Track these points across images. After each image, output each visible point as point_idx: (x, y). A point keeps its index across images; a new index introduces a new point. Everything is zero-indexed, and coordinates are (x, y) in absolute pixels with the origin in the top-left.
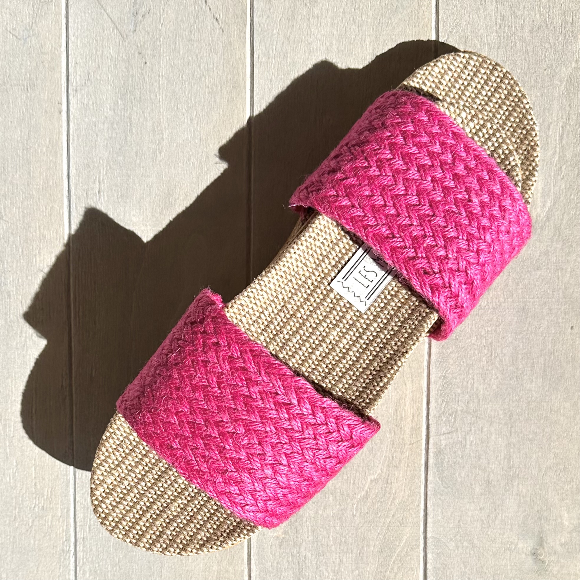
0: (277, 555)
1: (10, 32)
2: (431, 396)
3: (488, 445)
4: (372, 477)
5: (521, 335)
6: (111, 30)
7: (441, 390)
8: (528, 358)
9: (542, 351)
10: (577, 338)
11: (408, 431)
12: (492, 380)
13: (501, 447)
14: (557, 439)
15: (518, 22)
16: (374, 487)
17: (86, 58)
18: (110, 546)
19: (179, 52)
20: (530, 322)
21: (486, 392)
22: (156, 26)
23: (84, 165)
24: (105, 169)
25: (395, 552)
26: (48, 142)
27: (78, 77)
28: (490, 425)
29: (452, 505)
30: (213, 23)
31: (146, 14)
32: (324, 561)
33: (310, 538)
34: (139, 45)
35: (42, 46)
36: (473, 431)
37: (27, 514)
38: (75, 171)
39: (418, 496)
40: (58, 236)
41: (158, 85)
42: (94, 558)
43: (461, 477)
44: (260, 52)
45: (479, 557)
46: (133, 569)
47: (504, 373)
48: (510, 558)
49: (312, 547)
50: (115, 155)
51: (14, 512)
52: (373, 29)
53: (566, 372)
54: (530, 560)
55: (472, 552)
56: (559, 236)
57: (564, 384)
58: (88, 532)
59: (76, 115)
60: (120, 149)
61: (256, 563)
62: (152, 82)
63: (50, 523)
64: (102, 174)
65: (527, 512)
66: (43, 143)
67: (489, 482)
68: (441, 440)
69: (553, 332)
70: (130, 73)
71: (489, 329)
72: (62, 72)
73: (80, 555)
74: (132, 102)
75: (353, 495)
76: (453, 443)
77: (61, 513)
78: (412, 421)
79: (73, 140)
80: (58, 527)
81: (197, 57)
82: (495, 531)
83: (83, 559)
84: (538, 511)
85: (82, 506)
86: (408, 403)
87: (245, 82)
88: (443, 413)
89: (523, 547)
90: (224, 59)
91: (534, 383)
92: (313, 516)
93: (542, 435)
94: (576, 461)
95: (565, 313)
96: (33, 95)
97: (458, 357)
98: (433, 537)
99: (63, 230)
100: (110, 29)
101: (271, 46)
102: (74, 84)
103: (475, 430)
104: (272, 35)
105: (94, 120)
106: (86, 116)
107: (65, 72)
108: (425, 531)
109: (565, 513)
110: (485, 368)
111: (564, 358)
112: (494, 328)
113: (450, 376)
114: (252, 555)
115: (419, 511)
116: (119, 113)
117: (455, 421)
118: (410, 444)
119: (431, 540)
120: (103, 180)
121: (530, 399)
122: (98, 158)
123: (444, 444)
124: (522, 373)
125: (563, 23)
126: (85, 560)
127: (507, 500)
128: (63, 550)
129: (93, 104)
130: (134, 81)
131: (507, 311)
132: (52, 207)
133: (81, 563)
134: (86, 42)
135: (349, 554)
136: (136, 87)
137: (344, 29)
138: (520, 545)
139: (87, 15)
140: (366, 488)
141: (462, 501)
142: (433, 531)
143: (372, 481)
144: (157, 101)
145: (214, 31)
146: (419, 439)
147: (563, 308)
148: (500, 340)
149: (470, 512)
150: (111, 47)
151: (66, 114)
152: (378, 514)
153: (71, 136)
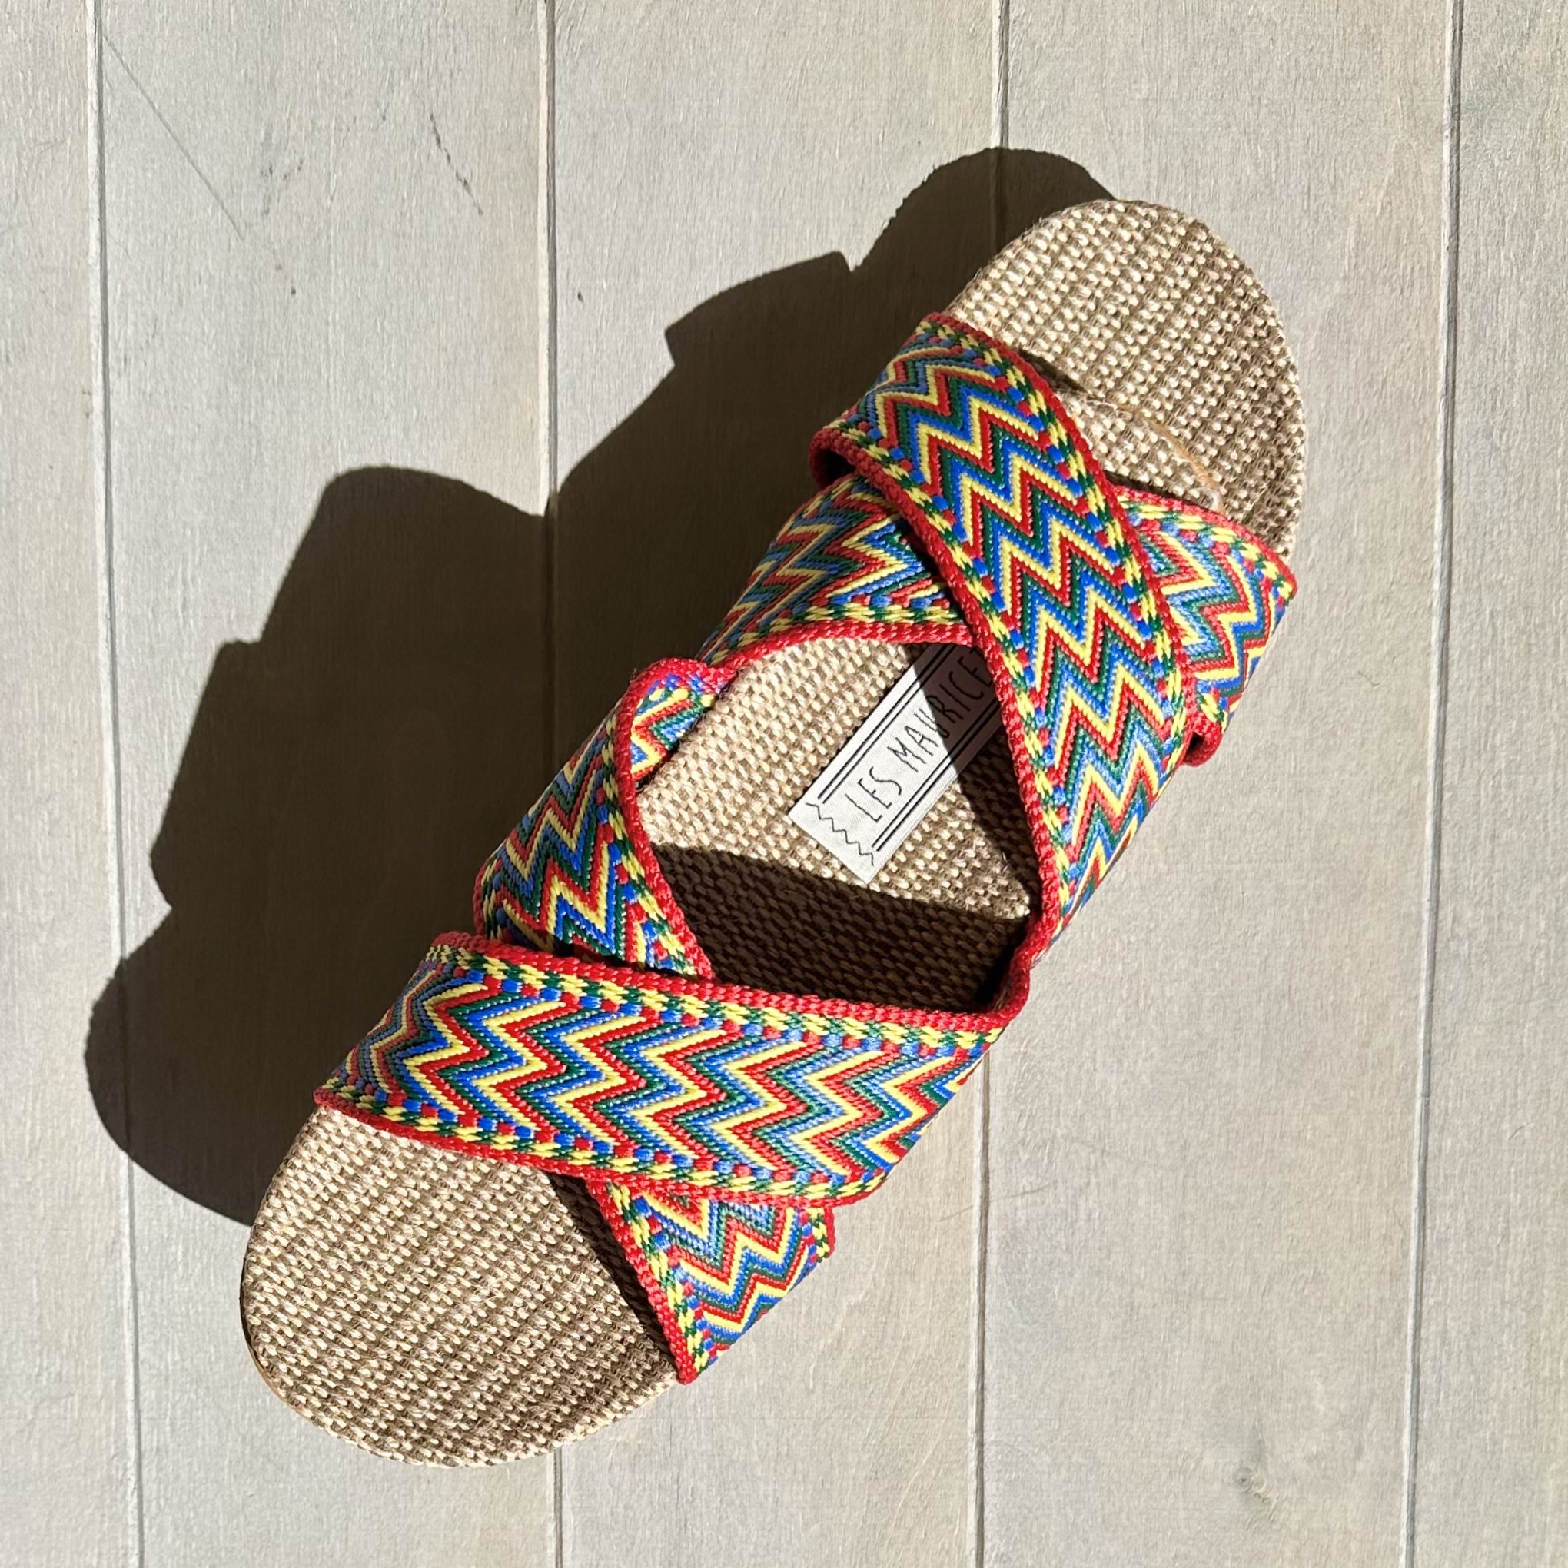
0: (624, 1487)
2: (992, 1102)
3: (1131, 1221)
4: (853, 1300)
5: (1211, 952)
6: (210, 210)
7: (1017, 1089)
8: (1226, 1008)
9: (1260, 990)
10: (1348, 960)
11: (936, 1188)
12: (1140, 1061)
13: (1162, 1220)
14: (1298, 1203)
15: (1201, 182)
16: (858, 1324)
17: (149, 281)
18: (222, 1469)
19: (375, 264)
20: (1230, 920)
21: (1125, 1091)
22: (319, 201)
23: (147, 541)
24: (198, 551)
25: (907, 1480)
26: (57, 488)
27: (130, 330)
28: (1135, 1172)
29: (1045, 1364)
31: (292, 170)
32: (737, 1502)
33: (704, 1447)
34: (277, 248)
35: (41, 251)
36: (1093, 1186)
37: (20, 1391)
38: (124, 557)
39: (963, 1344)
40: (86, 715)
41: (323, 347)
42: (185, 1498)
43: (1066, 1297)
44: (572, 262)
45: (1109, 1491)
46: (279, 1523)
47: (1168, 1044)
48: (1184, 1493)
49: (709, 1467)
50: (222, 518)
52: (847, 203)
53: (1320, 1042)
54: (1233, 1493)
55: (1092, 1478)
56: (1302, 710)
57: (1314, 1071)
58: (168, 1435)
59: (126, 420)
60: (233, 502)
61: (573, 1507)
62: (308, 338)
63: (76, 1414)
64: (190, 564)
65: (1223, 1382)
66: (48, 490)
67: (1132, 1308)
68: (1016, 1209)
69: (1288, 943)
70: (258, 317)
71: (1132, 939)
72: (92, 313)
73: (150, 1489)
74: (261, 388)
75: (807, 1341)
76: (1047, 1214)
77: (104, 1390)
78: (948, 1164)
79: (121, 481)
80: (96, 1423)
81: (418, 278)
82: (1148, 1425)
83: (158, 1498)
84: (1252, 1378)
85: (154, 1372)
87: (536, 336)
88: (1023, 1143)
89: (1216, 1464)
90: (483, 282)
91: (1241, 1069)
92: (711, 1393)
93: (1259, 1193)
94: (1343, 1258)
95: (1318, 899)
96: (22, 371)
97: (1056, 1007)
98: (998, 1443)
99: (98, 699)
100: (205, 211)
101: (597, 249)
102: (121, 344)
103: (1098, 1184)
104: (601, 221)
105: (170, 431)
106: (150, 423)
107: (99, 316)
108: (980, 1429)
109: (1318, 1382)
110: (1122, 1034)
111: (1315, 1007)
112: (1142, 936)
113: (1038, 1054)
114: (565, 1488)
115: (964, 1381)
116: (231, 415)
117: (1050, 1162)
118: (943, 1219)
119: (993, 1449)
120: (193, 578)
121: (1231, 1107)
122: (180, 525)
123: (1024, 1218)
124: (1212, 1045)
125: (1313, 187)
126: (162, 1502)
127: (1177, 1353)
128: (109, 1478)
129: (166, 392)
130: (265, 335)
131: (1176, 893)
132: (71, 646)
133: (154, 1509)
134: (148, 242)
135: (799, 1483)
136: (272, 351)
137: (776, 205)
138: (1208, 1461)
139: (149, 175)
140: (838, 1326)
141: (1067, 1355)
142: (999, 1428)
143: (851, 1310)
144: (323, 384)
145: (459, 211)
146: (965, 1206)
147: (1311, 886)
148: (1159, 964)
149: (1088, 1382)
150: (210, 254)
151: (101, 417)
152: (866, 1388)
153: (114, 471)
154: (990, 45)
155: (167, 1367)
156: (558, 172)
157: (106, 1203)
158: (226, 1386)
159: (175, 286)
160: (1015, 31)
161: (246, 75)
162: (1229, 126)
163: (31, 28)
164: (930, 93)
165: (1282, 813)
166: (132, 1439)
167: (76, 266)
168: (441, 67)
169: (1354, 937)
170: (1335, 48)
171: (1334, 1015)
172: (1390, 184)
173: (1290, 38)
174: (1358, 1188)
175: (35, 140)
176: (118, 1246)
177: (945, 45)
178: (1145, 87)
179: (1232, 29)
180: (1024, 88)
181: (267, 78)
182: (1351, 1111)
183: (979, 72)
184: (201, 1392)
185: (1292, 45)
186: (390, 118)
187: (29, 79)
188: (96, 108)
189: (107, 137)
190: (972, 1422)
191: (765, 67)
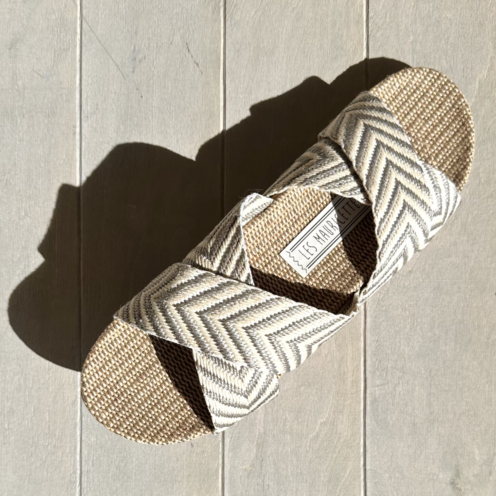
0: (245, 484)
1: (36, 72)
2: (367, 356)
3: (413, 395)
4: (322, 420)
5: (437, 308)
6: (115, 71)
7: (375, 351)
8: (442, 326)
9: (453, 320)
10: (482, 311)
11: (349, 384)
12: (415, 343)
13: (423, 396)
14: (468, 390)
16: (323, 429)
17: (95, 93)
18: (109, 478)
19: (168, 89)
20: (443, 298)
21: (410, 353)
22: (150, 69)
25: (340, 482)
26: (64, 157)
27: (89, 107)
28: (414, 379)
30: (194, 67)
31: (142, 59)
32: (283, 489)
33: (272, 470)
34: (136, 83)
35: (61, 83)
36: (401, 383)
37: (41, 451)
39: (359, 436)
41: (151, 114)
42: (96, 488)
43: (393, 420)
44: (231, 89)
45: (408, 486)
47: (424, 337)
48: (433, 487)
49: (274, 477)
51: (31, 449)
53: (473, 337)
54: (449, 487)
55: (402, 482)
56: (465, 231)
57: (472, 346)
58: (91, 466)
59: (87, 136)
61: (228, 491)
62: (146, 112)
63: (60, 459)
65: (445, 449)
66: (61, 158)
67: (414, 425)
68: (375, 391)
69: (462, 305)
71: (412, 303)
72: (77, 103)
73: (84, 485)
74: (131, 127)
75: (307, 435)
76: (386, 393)
77: (70, 451)
78: (353, 375)
79: (85, 155)
80: (67, 462)
81: (182, 92)
82: (420, 464)
83: (87, 488)
84: (454, 448)
85: (87, 444)
86: (349, 361)
87: (219, 112)
88: (377, 369)
89: (444, 478)
90: (203, 95)
91: (448, 346)
92: (274, 452)
93: (455, 387)
94: (483, 408)
95: (471, 291)
96: (54, 120)
97: (387, 325)
98: (370, 470)
101: (239, 85)
102: (86, 112)
104: (240, 76)
106: (95, 137)
107: (79, 103)
108: (365, 465)
109: (476, 450)
110: (409, 334)
111: (472, 326)
112: (415, 302)
113: (382, 340)
114: (225, 484)
115: (359, 448)
116: (121, 135)
117: (386, 376)
118: (351, 394)
119: (369, 472)
121: (445, 358)
123: (378, 394)
124: (438, 338)
125: (465, 69)
127: (430, 439)
128: (70, 481)
129: (100, 127)
130: (132, 110)
131: (425, 289)
133: (85, 492)
134: (95, 80)
135: (304, 483)
136: (134, 115)
137: (296, 72)
138: (441, 476)
139: (96, 60)
140: (317, 429)
141: (393, 440)
142: (371, 465)
143: (321, 424)
144: (151, 126)
145: (195, 73)
146: (359, 390)
147: (469, 287)
148: (420, 312)
149: (400, 449)
150: (115, 85)
151: (79, 135)
152: (326, 450)
153: (83, 152)
154: (363, 25)
155: (91, 442)
156: (227, 61)
157: (73, 387)
158: (111, 449)
159: (104, 94)
160: (370, 21)
161: (128, 30)
162: (438, 50)
163: (60, 14)
164: (344, 38)
165: (459, 264)
166: (78, 467)
167: (72, 87)
168: (190, 28)
169: (483, 303)
170: (471, 27)
171: (478, 329)
172: (489, 69)
173: (456, 24)
174: (487, 386)
175: (60, 49)
176: (76, 402)
177: (349, 24)
178: (412, 38)
179: (438, 21)
180: (374, 38)
181: (134, 31)
182: (484, 360)
183: (359, 33)
184: (103, 451)
185: (457, 26)
186: (174, 43)
187: (59, 30)
188: (80, 39)
189: (83, 48)
190: (362, 463)
191: (292, 30)
